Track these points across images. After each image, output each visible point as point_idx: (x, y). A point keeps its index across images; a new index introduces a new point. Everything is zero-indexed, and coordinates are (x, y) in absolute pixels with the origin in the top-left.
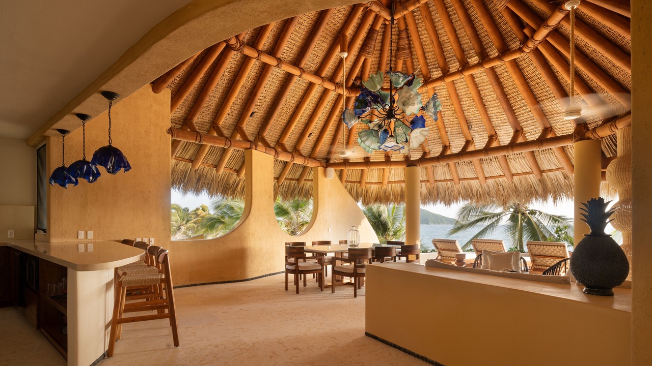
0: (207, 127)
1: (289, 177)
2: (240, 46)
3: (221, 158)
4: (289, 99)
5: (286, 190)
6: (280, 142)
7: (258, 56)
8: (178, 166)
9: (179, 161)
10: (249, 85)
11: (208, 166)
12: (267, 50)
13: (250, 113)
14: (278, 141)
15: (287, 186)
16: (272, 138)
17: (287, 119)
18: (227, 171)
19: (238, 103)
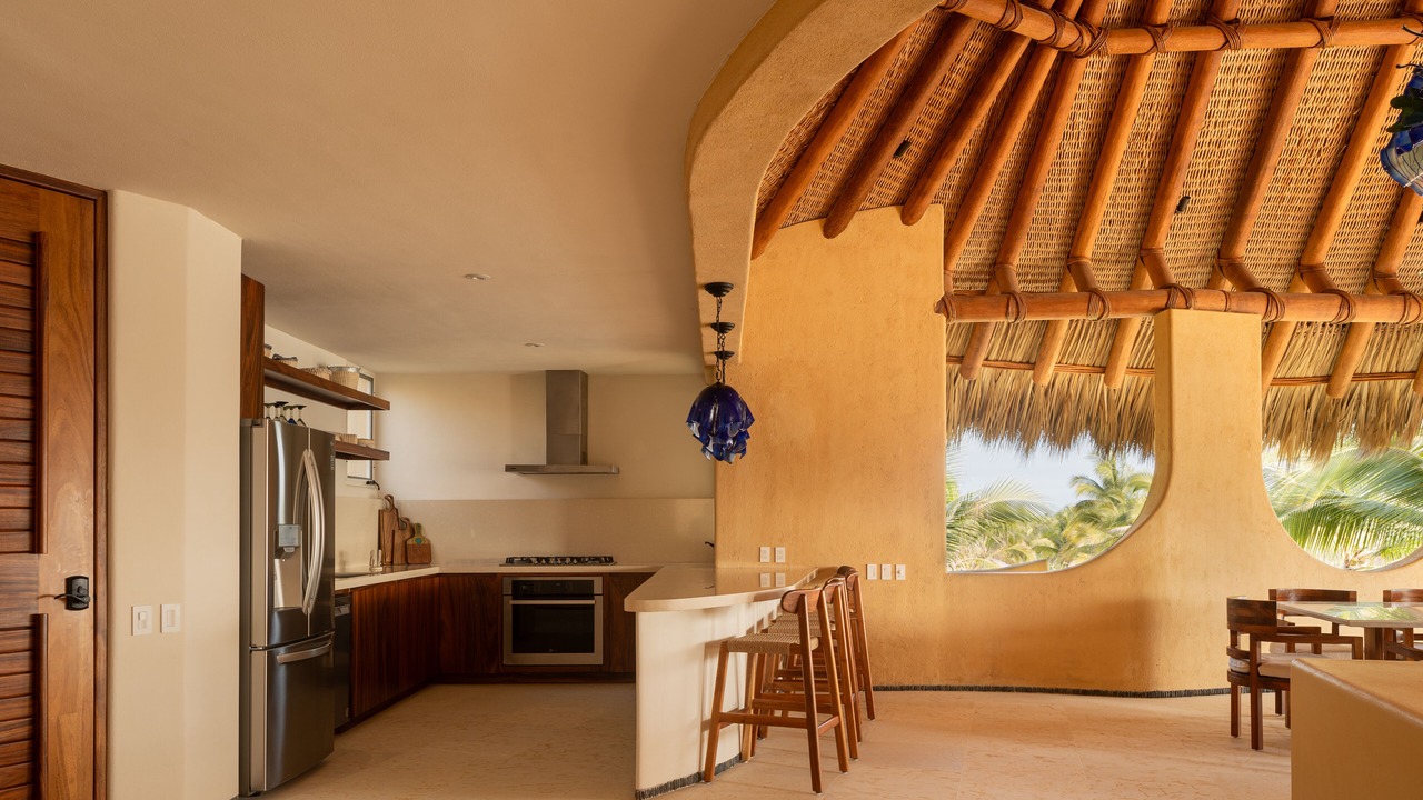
0: (1056, 270)
1: (1377, 369)
2: (1094, 38)
3: (1113, 344)
4: (1311, 121)
5: (1373, 414)
6: (1305, 262)
7: (1155, 44)
8: (1000, 381)
9: (999, 370)
10: (1156, 127)
11: (1082, 371)
12: (1192, 12)
13: (1173, 202)
14: (1299, 259)
15: (1374, 401)
16: (1276, 255)
17: (1319, 184)
18: (1143, 378)
19: (1133, 184)
